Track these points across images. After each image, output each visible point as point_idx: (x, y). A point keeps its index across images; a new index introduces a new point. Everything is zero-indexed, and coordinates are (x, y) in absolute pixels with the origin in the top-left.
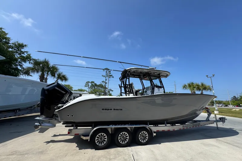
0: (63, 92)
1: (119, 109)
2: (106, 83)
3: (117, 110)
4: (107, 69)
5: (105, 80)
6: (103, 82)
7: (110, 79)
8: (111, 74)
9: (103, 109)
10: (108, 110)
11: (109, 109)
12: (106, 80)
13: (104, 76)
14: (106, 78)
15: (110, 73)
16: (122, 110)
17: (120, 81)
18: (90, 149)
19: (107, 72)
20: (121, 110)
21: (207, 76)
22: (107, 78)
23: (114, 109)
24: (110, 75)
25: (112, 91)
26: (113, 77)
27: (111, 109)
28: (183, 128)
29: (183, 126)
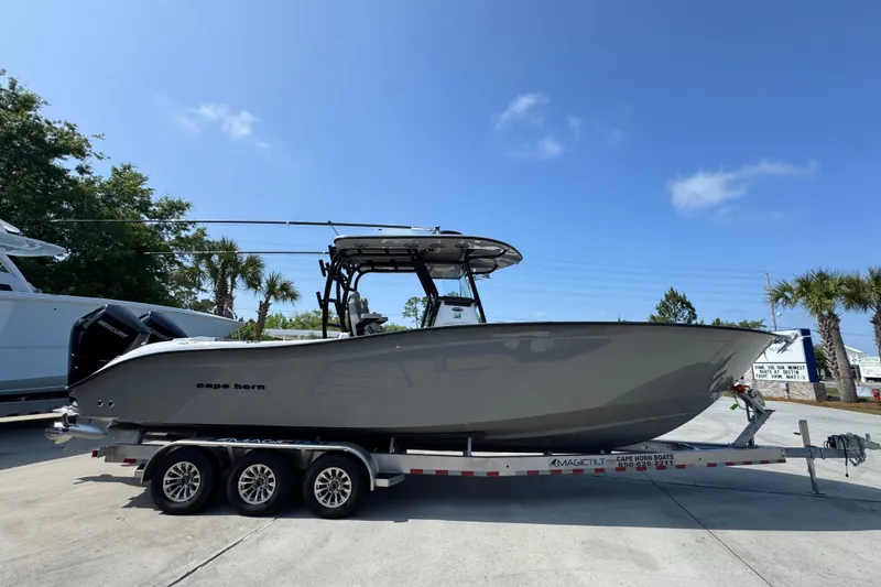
0: (119, 333)
1: (253, 387)
3: (246, 387)
9: (199, 386)
11: (219, 386)
16: (263, 387)
20: (259, 387)
23: (236, 386)
28: (554, 468)
29: (554, 462)
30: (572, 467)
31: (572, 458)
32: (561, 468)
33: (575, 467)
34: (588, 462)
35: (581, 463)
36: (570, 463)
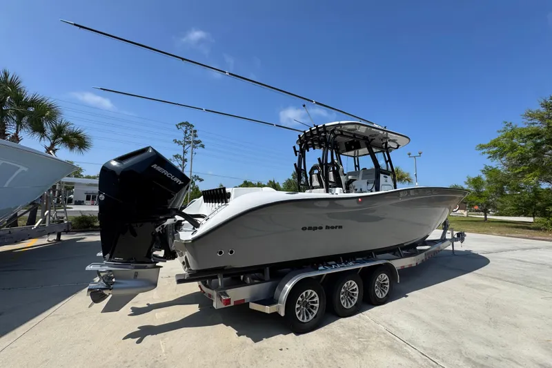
0: (176, 179)
2: (185, 160)
4: (187, 124)
5: (181, 153)
6: (176, 156)
7: (195, 150)
8: (197, 139)
9: (304, 229)
10: (315, 228)
12: (184, 152)
13: (179, 143)
14: (186, 147)
15: (195, 136)
16: (342, 227)
17: (296, 155)
18: (281, 335)
19: (186, 132)
21: (409, 154)
22: (189, 148)
23: (327, 227)
24: (196, 141)
25: (201, 180)
26: (203, 146)
27: (321, 228)
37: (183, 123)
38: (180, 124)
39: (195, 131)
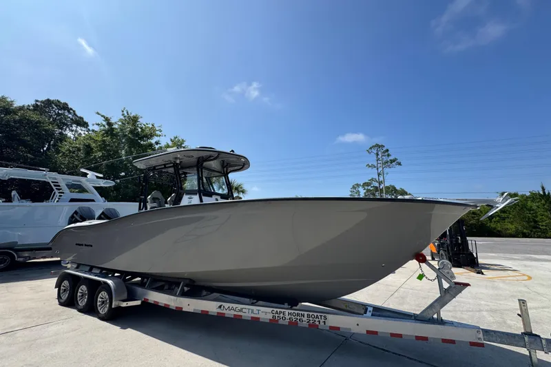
1: (89, 245)
4: (377, 146)
8: (391, 158)
9: (76, 244)
10: (80, 245)
12: (379, 175)
13: (373, 166)
14: (379, 169)
15: (389, 155)
19: (377, 155)
23: (86, 245)
24: (390, 160)
26: (400, 164)
28: (219, 311)
29: (220, 307)
30: (233, 313)
31: (235, 306)
32: (224, 312)
33: (236, 313)
34: (247, 311)
35: (241, 310)
36: (233, 309)
37: (373, 147)
38: (371, 148)
39: (387, 151)
